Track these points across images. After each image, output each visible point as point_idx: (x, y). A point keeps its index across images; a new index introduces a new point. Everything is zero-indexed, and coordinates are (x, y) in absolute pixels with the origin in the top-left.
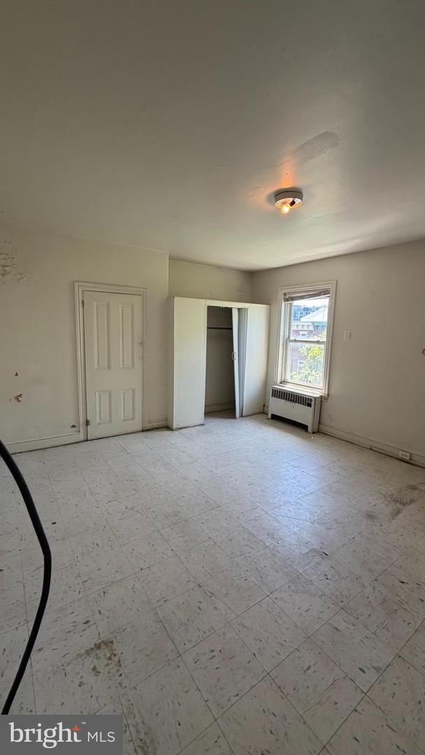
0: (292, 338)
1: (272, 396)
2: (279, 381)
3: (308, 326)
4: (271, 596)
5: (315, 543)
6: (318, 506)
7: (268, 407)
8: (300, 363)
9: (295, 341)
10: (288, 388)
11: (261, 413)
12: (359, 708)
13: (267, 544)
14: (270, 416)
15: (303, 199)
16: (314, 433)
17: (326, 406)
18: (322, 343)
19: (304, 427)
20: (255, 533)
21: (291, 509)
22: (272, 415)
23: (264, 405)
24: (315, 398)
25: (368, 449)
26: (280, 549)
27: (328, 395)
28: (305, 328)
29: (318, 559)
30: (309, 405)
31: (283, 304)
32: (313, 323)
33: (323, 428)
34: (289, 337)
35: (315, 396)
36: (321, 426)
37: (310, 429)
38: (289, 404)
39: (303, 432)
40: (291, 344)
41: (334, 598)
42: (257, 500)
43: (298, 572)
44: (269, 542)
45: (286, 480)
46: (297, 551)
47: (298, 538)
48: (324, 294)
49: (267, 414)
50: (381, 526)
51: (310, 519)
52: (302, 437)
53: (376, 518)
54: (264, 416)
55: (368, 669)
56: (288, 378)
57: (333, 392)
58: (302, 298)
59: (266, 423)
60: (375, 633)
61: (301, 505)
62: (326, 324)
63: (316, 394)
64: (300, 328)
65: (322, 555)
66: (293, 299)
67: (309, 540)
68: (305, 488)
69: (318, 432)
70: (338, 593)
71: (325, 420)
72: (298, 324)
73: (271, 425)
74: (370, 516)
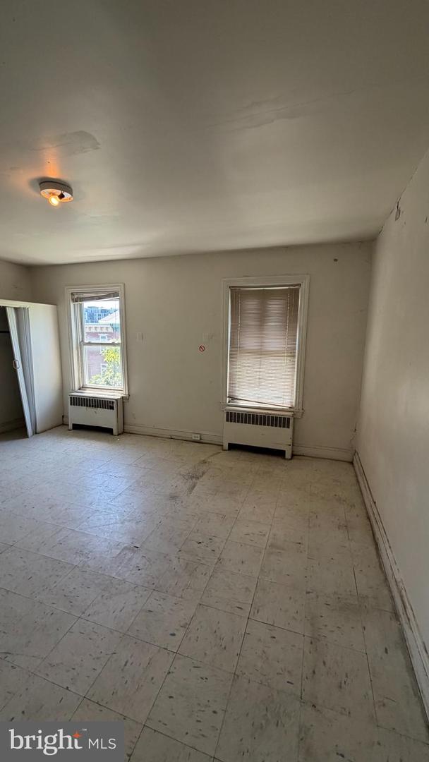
0: (86, 341)
1: (71, 404)
2: (77, 388)
3: (107, 328)
4: (83, 616)
5: (126, 541)
6: (127, 504)
7: (67, 417)
8: (103, 366)
9: (90, 344)
10: (88, 393)
11: (61, 424)
12: (172, 669)
13: (75, 564)
14: (71, 427)
15: (73, 194)
16: (119, 435)
17: (128, 406)
18: (118, 344)
19: (109, 431)
20: (60, 559)
21: (101, 517)
22: (74, 425)
23: (63, 416)
24: (116, 400)
25: (168, 438)
26: (91, 563)
27: (129, 395)
28: (104, 330)
29: (130, 555)
30: (112, 408)
31: (72, 304)
32: (111, 325)
33: (128, 428)
34: (83, 341)
35: (116, 398)
36: (125, 426)
37: (115, 432)
38: (91, 410)
39: (109, 436)
40: (87, 347)
41: (146, 585)
42: (60, 521)
43: (111, 577)
44: (77, 560)
45: (93, 489)
46: (108, 557)
47: (109, 543)
48: (114, 296)
49: (68, 425)
50: (182, 502)
51: (120, 520)
52: (108, 441)
53: (177, 497)
54: (64, 427)
55: (177, 630)
56: (87, 383)
57: (132, 392)
58: (92, 299)
59: (67, 435)
60: (181, 597)
61: (110, 509)
62: (119, 327)
63: (118, 396)
64: (99, 330)
65: (133, 550)
66: (83, 299)
67: (120, 540)
68: (113, 491)
69: (124, 432)
70: (149, 578)
71: (129, 419)
72: (96, 326)
73: (73, 436)
74: (173, 497)
